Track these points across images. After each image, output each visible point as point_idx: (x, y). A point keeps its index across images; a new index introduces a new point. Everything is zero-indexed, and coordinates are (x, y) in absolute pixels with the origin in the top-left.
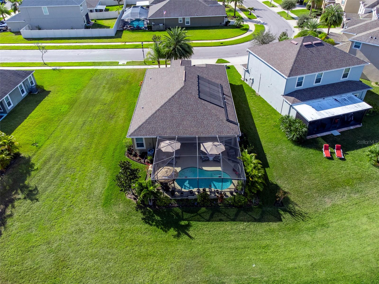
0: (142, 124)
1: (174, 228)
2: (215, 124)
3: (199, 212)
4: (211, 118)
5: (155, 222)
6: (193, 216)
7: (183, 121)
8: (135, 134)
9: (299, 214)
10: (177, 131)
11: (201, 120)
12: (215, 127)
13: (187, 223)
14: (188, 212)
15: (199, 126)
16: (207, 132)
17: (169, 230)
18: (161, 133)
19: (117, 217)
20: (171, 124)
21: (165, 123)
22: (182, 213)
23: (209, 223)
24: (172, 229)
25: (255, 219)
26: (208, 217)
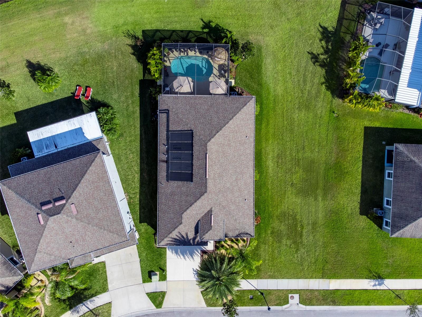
0: (243, 107)
2: (179, 106)
3: (196, 38)
6: (201, 35)
7: (208, 109)
8: (248, 99)
9: (130, 35)
10: (212, 100)
11: (192, 110)
12: (180, 103)
13: (204, 30)
14: (203, 38)
15: (194, 104)
17: (216, 26)
18: (226, 99)
19: (250, 37)
20: (218, 106)
21: (224, 107)
22: (207, 38)
23: (190, 30)
24: (213, 26)
25: (160, 32)
26: (190, 34)
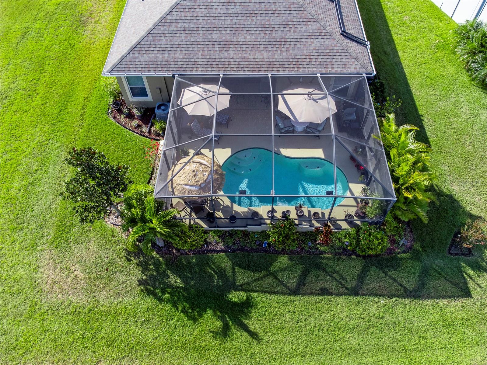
0: (139, 43)
1: (214, 311)
2: (315, 43)
3: (274, 268)
4: (304, 28)
5: (169, 293)
6: (258, 279)
7: (237, 34)
8: (122, 66)
10: (223, 60)
11: (280, 32)
12: (314, 51)
13: (245, 298)
14: (247, 267)
15: (275, 49)
16: (294, 63)
17: (201, 315)
18: (185, 66)
19: (81, 276)
20: (207, 43)
21: (192, 40)
22: (234, 269)
23: (297, 298)
24: (210, 312)
25: (406, 290)
26: (293, 283)
